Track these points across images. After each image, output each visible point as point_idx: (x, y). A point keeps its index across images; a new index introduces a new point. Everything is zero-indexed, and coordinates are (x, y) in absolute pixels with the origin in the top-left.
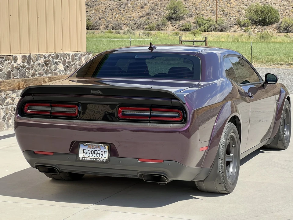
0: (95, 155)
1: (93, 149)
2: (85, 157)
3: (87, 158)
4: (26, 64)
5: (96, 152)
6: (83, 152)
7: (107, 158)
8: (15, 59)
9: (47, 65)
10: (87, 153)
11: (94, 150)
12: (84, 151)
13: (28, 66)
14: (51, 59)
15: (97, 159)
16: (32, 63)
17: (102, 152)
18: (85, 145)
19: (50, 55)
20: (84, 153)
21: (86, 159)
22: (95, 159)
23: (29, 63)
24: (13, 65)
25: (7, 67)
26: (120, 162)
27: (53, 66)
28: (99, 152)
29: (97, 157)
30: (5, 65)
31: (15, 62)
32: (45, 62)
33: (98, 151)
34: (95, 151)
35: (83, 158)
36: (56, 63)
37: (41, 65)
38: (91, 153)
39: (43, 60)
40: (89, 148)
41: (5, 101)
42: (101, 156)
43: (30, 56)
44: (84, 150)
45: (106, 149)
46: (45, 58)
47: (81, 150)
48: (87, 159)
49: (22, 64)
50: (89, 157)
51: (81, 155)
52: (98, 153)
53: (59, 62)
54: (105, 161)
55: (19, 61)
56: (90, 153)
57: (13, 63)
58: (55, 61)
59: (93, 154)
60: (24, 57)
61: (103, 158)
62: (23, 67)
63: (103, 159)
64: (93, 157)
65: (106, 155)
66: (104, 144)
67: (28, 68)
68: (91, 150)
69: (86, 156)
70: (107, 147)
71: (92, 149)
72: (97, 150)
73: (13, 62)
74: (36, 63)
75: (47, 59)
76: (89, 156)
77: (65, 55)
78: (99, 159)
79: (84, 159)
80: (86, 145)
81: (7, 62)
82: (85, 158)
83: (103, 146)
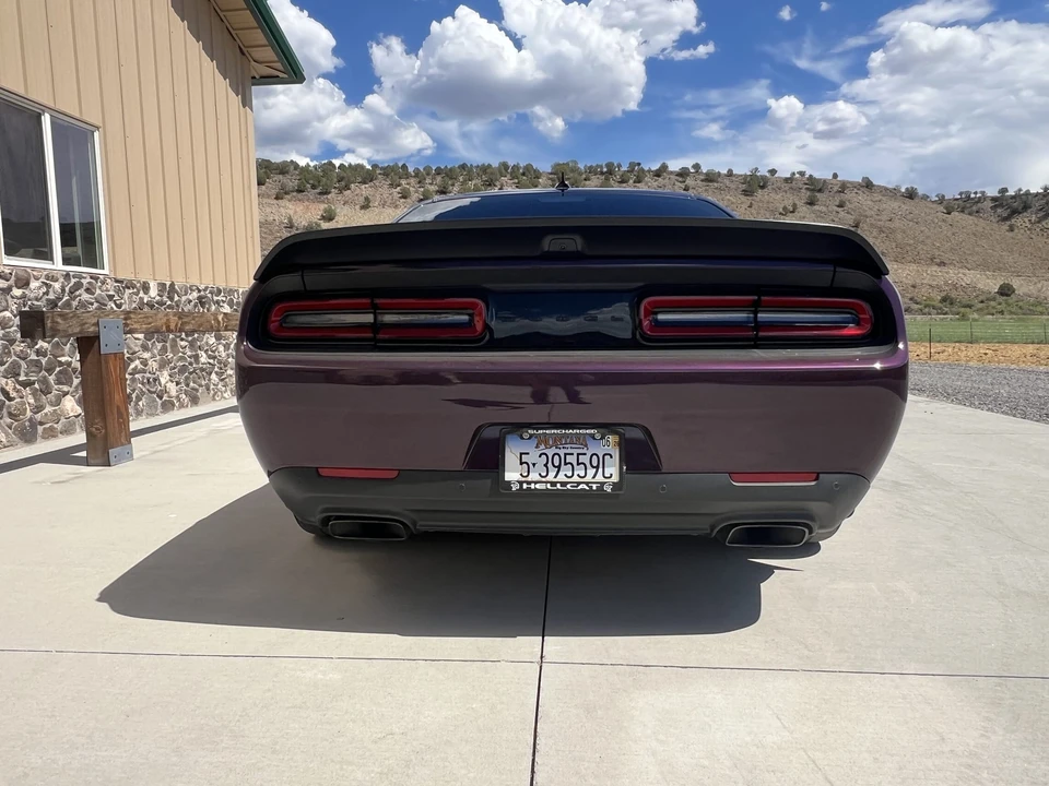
0: (566, 470)
1: (557, 451)
2: (529, 479)
3: (536, 483)
4: (165, 299)
5: (569, 458)
6: (521, 463)
7: (615, 479)
8: (146, 288)
9: (203, 304)
10: (534, 465)
11: (562, 452)
12: (525, 458)
13: (169, 303)
14: (209, 295)
15: (579, 483)
16: (176, 298)
17: (595, 457)
18: (526, 436)
19: (206, 288)
20: (524, 467)
21: (533, 486)
22: (568, 486)
23: (171, 299)
24: (141, 299)
25: (131, 302)
26: (663, 489)
27: (213, 308)
28: (582, 459)
29: (575, 479)
30: (126, 296)
31: (146, 293)
32: (200, 298)
33: (578, 454)
34: (566, 454)
35: (521, 483)
36: (218, 302)
37: (192, 304)
38: (550, 464)
39: (195, 294)
40: (543, 447)
41: (129, 365)
42: (591, 472)
43: (172, 285)
44: (521, 454)
45: (610, 447)
46: (199, 291)
47: (511, 458)
48: (538, 486)
49: (158, 298)
50: (544, 480)
51: (512, 475)
52: (578, 464)
53: (224, 302)
54: (608, 489)
55: (153, 292)
56: (546, 465)
57: (141, 294)
58: (215, 298)
59: (559, 467)
60: (162, 286)
61: (599, 478)
62: (161, 303)
63: (603, 484)
64: (561, 477)
65: (612, 471)
66: (602, 430)
67: (170, 307)
68: (550, 453)
69: (534, 476)
70: (612, 439)
71: (554, 450)
72: (575, 452)
73: (141, 292)
74: (184, 298)
75: (202, 293)
76: (544, 474)
77: (231, 290)
78: (587, 483)
79: (525, 486)
80: (531, 436)
81: (131, 291)
82: (529, 483)
83: (598, 436)
